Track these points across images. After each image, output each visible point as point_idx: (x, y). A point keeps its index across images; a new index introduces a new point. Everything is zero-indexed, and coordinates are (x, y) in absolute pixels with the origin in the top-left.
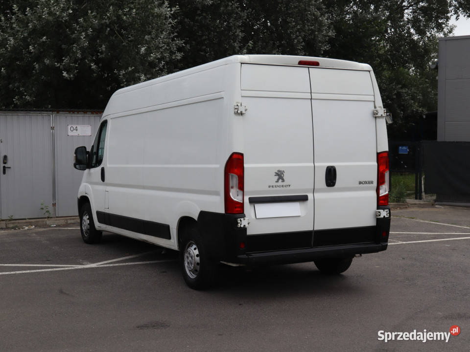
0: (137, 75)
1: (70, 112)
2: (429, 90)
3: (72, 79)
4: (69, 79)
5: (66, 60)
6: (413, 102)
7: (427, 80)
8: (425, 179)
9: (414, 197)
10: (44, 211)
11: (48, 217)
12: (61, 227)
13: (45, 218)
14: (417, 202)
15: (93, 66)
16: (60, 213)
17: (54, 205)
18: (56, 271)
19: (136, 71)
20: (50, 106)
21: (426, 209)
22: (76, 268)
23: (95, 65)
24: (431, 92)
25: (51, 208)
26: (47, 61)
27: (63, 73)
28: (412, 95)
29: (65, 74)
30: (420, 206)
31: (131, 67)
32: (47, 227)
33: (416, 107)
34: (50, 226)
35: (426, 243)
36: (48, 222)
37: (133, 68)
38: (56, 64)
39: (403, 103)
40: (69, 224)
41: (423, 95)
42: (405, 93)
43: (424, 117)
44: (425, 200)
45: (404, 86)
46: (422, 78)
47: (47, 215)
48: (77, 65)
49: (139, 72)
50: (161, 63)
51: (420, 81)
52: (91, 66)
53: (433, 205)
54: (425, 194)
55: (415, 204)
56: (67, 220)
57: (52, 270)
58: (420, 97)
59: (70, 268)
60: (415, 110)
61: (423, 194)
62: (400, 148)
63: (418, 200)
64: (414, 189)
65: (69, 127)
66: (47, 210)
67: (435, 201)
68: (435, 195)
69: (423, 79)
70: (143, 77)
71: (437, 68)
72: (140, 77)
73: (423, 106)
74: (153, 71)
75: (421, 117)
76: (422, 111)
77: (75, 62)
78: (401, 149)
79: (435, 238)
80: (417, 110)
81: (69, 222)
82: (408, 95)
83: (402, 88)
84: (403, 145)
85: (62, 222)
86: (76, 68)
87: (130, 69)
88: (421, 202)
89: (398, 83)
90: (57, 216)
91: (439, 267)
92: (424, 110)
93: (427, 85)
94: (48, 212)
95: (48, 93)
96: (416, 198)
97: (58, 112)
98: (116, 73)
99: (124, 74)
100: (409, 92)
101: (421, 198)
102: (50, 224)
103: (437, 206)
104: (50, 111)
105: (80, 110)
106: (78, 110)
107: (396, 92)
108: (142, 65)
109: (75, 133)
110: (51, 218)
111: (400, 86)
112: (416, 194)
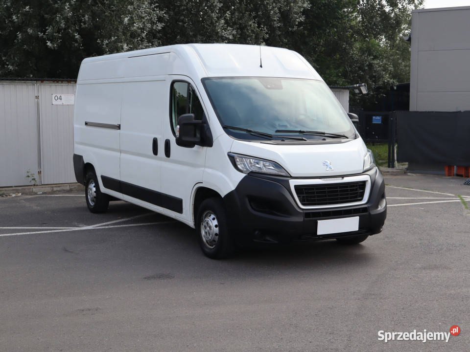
0: (120, 44)
1: (54, 81)
2: (400, 61)
3: (56, 48)
4: (53, 48)
5: (49, 30)
6: (384, 73)
7: (398, 52)
8: (398, 148)
9: (387, 165)
10: (30, 179)
11: (34, 185)
12: (48, 194)
13: (31, 186)
14: (390, 170)
15: (77, 36)
16: (46, 181)
17: (40, 173)
18: (55, 232)
19: (119, 40)
20: (32, 75)
21: (399, 177)
22: (74, 230)
23: (78, 34)
24: (401, 63)
25: (36, 176)
26: (30, 31)
27: (47, 43)
28: (383, 67)
29: (49, 44)
30: (393, 174)
31: (114, 37)
32: (34, 195)
33: (387, 78)
34: (36, 194)
35: (401, 206)
36: (35, 189)
37: (116, 37)
38: (39, 33)
39: (374, 74)
40: (55, 191)
41: (394, 67)
42: (377, 64)
43: (395, 88)
44: (397, 168)
45: (375, 58)
46: (393, 49)
47: (33, 183)
48: (60, 35)
49: (121, 42)
50: (144, 33)
51: (391, 53)
52: (75, 36)
53: (405, 173)
54: (398, 162)
55: (388, 172)
56: (52, 187)
57: (51, 231)
58: (391, 68)
59: (68, 230)
60: (386, 81)
61: (396, 162)
62: (374, 117)
63: (390, 169)
64: (387, 158)
65: (54, 96)
66: (33, 178)
67: (407, 169)
68: (407, 163)
69: (394, 51)
70: (125, 47)
71: (410, 40)
72: (122, 46)
73: (394, 77)
74: (135, 41)
75: (392, 88)
76: (394, 82)
77: (58, 32)
78: (375, 119)
79: (409, 202)
80: (388, 81)
81: (55, 189)
82: (380, 66)
83: (373, 59)
84: (376, 115)
85: (48, 189)
86: (60, 38)
87: (113, 39)
88: (394, 170)
89: (370, 54)
90: (43, 183)
91: (414, 227)
92: (395, 81)
93: (398, 56)
94: (34, 179)
95: (30, 62)
96: (389, 167)
97: (42, 81)
98: (99, 43)
99: (107, 44)
100: (381, 63)
101: (393, 167)
102: (36, 192)
103: (409, 174)
104: (35, 80)
105: (64, 79)
106: (62, 79)
107: (367, 63)
108: (124, 35)
109: (59, 102)
110: (37, 185)
111: (373, 57)
112: (389, 162)
